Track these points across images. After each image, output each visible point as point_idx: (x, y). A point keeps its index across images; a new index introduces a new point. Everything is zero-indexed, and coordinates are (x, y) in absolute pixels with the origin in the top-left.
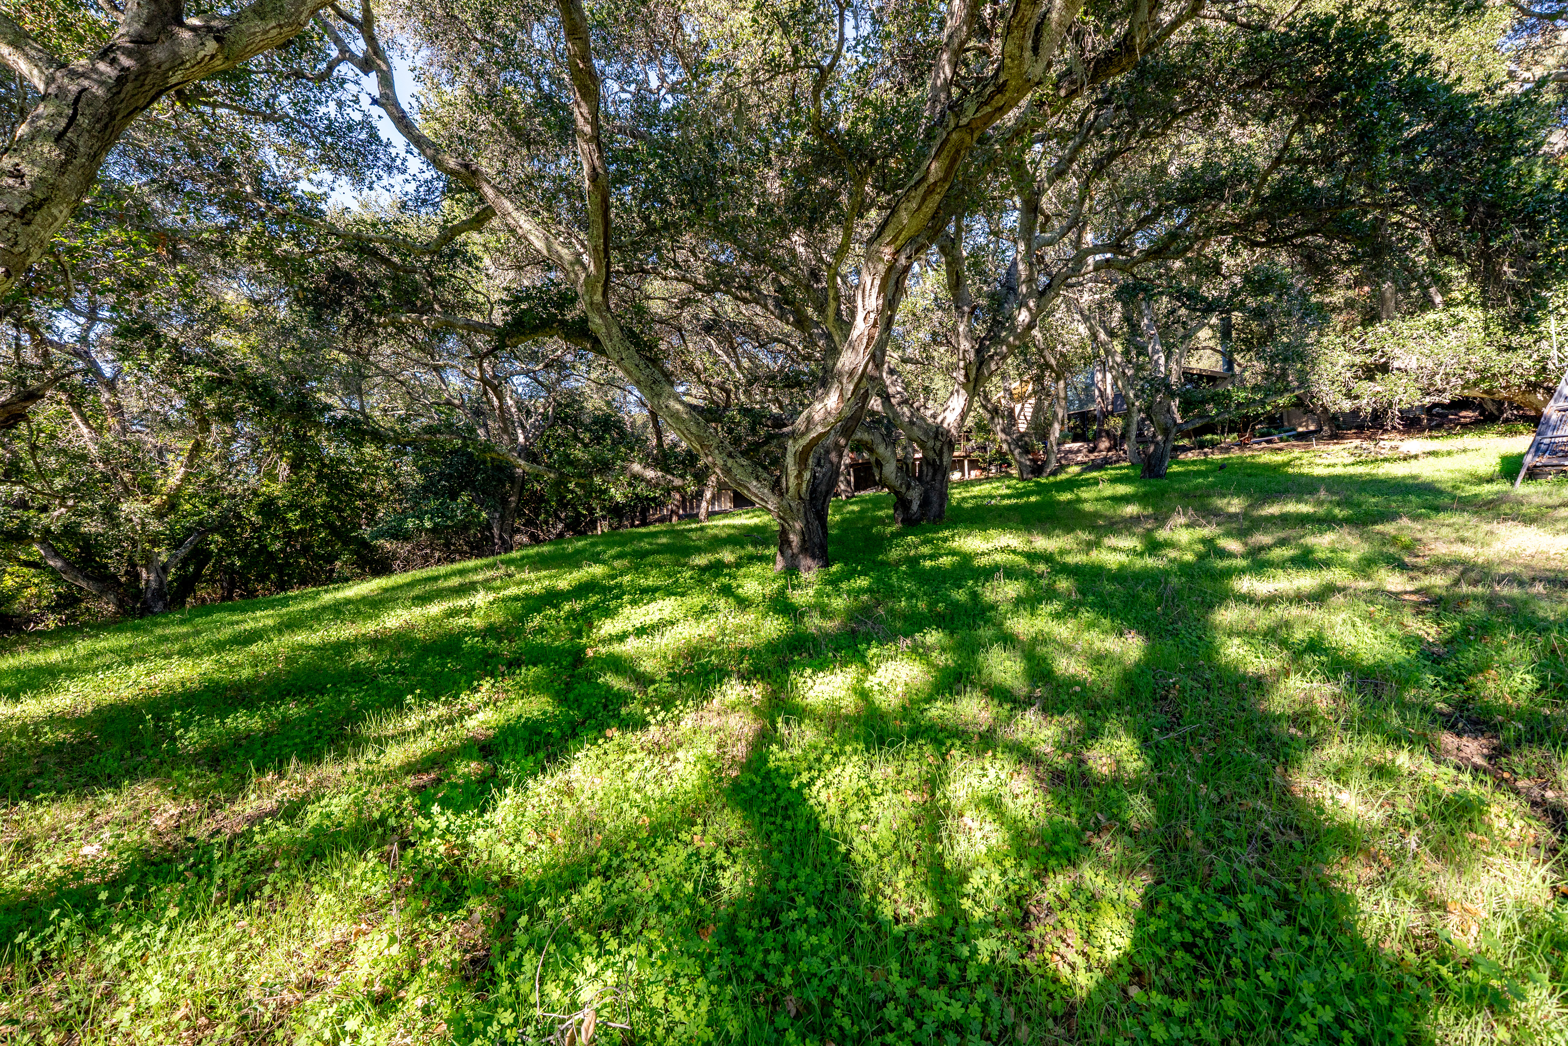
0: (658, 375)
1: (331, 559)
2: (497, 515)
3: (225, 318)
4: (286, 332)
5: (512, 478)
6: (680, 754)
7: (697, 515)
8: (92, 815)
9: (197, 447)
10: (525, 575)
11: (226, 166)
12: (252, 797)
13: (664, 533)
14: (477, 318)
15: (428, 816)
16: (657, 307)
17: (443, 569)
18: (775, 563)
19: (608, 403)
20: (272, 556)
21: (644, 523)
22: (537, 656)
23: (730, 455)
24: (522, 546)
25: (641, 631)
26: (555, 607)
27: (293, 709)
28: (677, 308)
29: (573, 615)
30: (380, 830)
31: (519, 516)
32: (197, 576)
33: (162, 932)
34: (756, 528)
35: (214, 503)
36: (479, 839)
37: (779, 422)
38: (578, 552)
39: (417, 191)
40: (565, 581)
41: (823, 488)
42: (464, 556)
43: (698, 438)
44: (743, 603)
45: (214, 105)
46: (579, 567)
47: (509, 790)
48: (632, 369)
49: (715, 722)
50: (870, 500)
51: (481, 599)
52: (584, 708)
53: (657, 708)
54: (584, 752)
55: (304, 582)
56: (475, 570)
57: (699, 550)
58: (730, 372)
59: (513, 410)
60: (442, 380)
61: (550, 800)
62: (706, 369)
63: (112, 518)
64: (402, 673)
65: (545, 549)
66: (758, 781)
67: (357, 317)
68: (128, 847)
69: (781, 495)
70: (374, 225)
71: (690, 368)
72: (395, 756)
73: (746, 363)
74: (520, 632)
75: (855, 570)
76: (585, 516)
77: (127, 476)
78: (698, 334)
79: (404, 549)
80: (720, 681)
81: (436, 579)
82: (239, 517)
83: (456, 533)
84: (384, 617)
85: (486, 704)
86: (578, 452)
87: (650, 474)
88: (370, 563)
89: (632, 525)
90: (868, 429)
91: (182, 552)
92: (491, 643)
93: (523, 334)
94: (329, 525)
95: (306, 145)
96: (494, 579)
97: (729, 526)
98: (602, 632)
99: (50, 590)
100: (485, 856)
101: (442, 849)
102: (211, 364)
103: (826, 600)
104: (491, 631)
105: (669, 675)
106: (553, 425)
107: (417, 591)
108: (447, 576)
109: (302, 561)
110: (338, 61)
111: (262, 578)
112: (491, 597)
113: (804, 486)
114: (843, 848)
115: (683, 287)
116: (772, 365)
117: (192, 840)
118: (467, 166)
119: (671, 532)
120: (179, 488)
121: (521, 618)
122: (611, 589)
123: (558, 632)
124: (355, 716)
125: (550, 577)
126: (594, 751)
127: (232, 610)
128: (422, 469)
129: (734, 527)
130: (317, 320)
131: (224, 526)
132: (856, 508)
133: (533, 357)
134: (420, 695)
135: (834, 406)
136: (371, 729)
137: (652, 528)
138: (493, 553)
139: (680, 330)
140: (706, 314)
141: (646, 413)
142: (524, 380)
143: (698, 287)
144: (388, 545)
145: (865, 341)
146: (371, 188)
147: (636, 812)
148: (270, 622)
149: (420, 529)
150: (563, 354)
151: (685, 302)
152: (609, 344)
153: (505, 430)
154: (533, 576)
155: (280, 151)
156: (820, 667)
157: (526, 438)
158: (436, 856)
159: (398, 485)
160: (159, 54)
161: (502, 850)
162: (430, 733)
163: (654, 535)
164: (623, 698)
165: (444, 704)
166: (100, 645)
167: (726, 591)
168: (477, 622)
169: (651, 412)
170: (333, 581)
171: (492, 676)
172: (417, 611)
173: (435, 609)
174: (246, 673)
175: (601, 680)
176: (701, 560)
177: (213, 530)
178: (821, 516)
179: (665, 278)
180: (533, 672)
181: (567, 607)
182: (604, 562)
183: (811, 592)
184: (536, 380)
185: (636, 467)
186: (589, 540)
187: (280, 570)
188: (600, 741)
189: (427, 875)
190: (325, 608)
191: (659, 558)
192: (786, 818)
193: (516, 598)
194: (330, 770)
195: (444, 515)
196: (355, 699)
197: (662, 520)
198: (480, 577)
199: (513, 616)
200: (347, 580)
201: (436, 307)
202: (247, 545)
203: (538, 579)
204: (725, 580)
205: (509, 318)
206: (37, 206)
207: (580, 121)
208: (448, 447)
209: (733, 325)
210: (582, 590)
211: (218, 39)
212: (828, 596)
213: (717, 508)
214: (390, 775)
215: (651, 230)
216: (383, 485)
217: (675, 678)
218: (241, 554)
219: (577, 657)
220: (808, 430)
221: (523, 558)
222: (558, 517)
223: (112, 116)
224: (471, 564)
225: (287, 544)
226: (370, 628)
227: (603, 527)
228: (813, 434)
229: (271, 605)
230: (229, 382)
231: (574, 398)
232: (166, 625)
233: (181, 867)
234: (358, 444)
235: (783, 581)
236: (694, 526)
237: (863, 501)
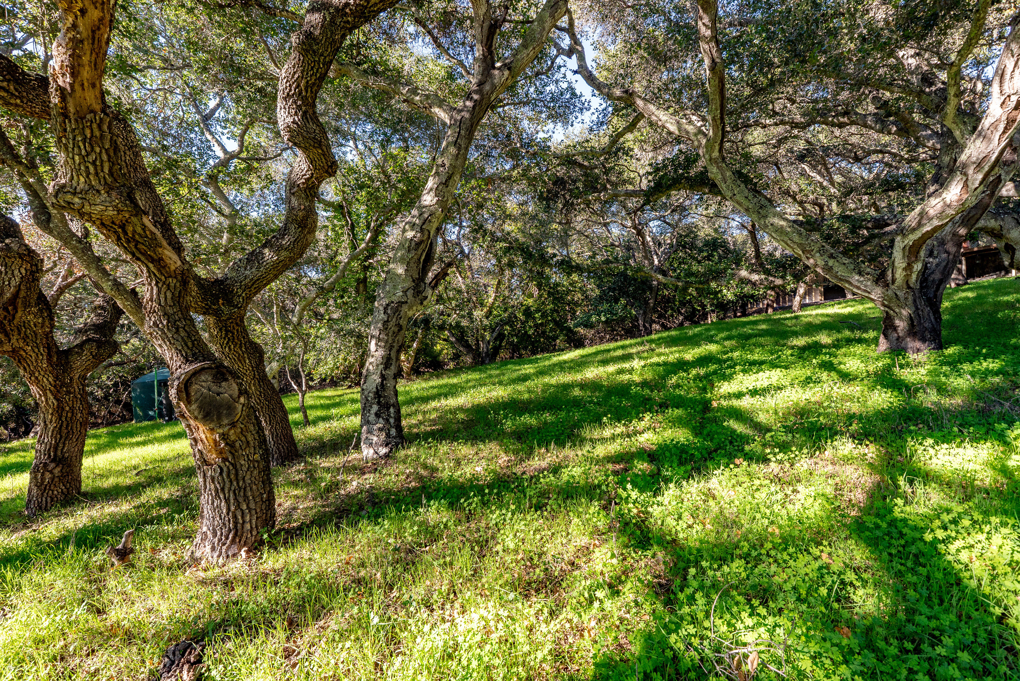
0: (763, 201)
1: (555, 338)
2: (641, 312)
3: (508, 216)
4: (534, 217)
5: (650, 288)
6: (800, 487)
7: (790, 307)
8: (477, 453)
9: (499, 283)
10: (662, 350)
11: (508, 136)
12: (536, 459)
13: (764, 321)
14: (630, 188)
15: (625, 489)
16: (757, 151)
17: (612, 345)
18: (877, 345)
19: (716, 230)
20: (529, 336)
21: (744, 315)
22: (679, 403)
23: (831, 256)
24: (657, 332)
25: (754, 393)
26: (685, 371)
27: (548, 417)
28: (775, 147)
29: (698, 378)
30: (598, 491)
31: (655, 312)
32: (500, 346)
33: (509, 515)
34: (850, 316)
35: (506, 310)
36: (656, 511)
37: (880, 223)
38: (695, 335)
39: (598, 117)
40: (690, 354)
41: (937, 276)
42: (623, 337)
43: (800, 245)
44: (846, 377)
45: (504, 106)
46: (698, 345)
47: (672, 485)
48: (742, 200)
49: (830, 468)
50: (990, 286)
51: (637, 364)
52: (714, 441)
53: (777, 450)
54: (720, 471)
55: (542, 351)
56: (631, 346)
57: (796, 334)
58: (823, 188)
59: (651, 244)
60: (608, 231)
61: (699, 498)
62: (801, 191)
63: (471, 319)
64: (598, 404)
65: (673, 333)
66: (884, 525)
67: (566, 204)
68: (492, 471)
69: (887, 285)
70: (575, 146)
71: (787, 193)
72: (601, 451)
73: (838, 178)
74: (664, 386)
75: (979, 353)
76: (699, 311)
77: (474, 299)
78: (792, 164)
79: (590, 333)
80: (832, 437)
81: (609, 351)
82: (516, 317)
83: (618, 323)
84: (585, 371)
85: (649, 429)
86: (695, 268)
87: (755, 277)
88: (572, 341)
89: (735, 316)
90: (996, 215)
91: (495, 335)
92: (647, 391)
93: (661, 192)
94: (554, 320)
95: (541, 112)
96: (643, 352)
97: (822, 315)
98: (722, 391)
99: (451, 351)
100: (659, 522)
101: (635, 511)
102: (505, 240)
103: (943, 379)
104: (644, 384)
105: (784, 427)
106: (676, 251)
107: (599, 357)
108: (615, 349)
109: (542, 339)
110: (557, 56)
111: (525, 348)
112: (642, 363)
113: (914, 276)
114: (998, 611)
115: (780, 129)
116: (865, 174)
117: (515, 474)
118: (626, 92)
119: (767, 321)
120: (493, 303)
121: (663, 378)
122: (725, 361)
123: (689, 389)
124: (578, 425)
125: (679, 352)
126: (727, 473)
127: (515, 364)
128: (599, 286)
129: (828, 315)
130: (547, 209)
131: (510, 321)
132: (970, 295)
133: (664, 207)
134: (610, 418)
135: (955, 198)
136: (587, 433)
137: (751, 318)
138: (640, 336)
139: (776, 165)
140: (801, 145)
141: (745, 233)
142: (657, 223)
143: (795, 125)
144: (581, 330)
145: (1002, 127)
146: (572, 125)
147: (766, 522)
148: (532, 371)
149: (599, 321)
150: (684, 201)
151: (781, 141)
152: (724, 186)
153: (646, 257)
154: (667, 350)
155: (530, 119)
156: (946, 439)
157: (659, 261)
158: (632, 514)
159: (587, 297)
160: (487, 87)
161: (671, 522)
162: (618, 441)
163: (755, 323)
164: (746, 440)
165: (624, 425)
166: (470, 377)
167: (828, 366)
168: (636, 378)
169: (750, 232)
170: (556, 351)
171: (650, 411)
172: (601, 369)
173: (611, 368)
174: (526, 396)
175: (725, 424)
176: (801, 342)
177: (506, 324)
178: (934, 304)
179: (764, 127)
180: (678, 412)
181: (694, 372)
182: (717, 342)
183: (923, 371)
184: (665, 222)
185: (744, 273)
186: (704, 327)
187: (533, 344)
188: (732, 466)
189: (627, 524)
190: (555, 365)
191: (762, 340)
192: (917, 563)
193: (658, 365)
194: (568, 452)
195: (611, 313)
196: (577, 416)
197: (759, 312)
198: (634, 350)
199: (658, 375)
200: (563, 350)
201: (608, 186)
202: (519, 331)
203: (672, 353)
204: (826, 358)
205: (652, 184)
206: (450, 178)
207: (703, 29)
208: (616, 271)
209: (826, 149)
210: (703, 361)
211: (509, 69)
212: (945, 375)
213: (807, 301)
214: (598, 461)
215: (758, 90)
216: (578, 296)
217: (789, 430)
218: (516, 336)
219: (706, 406)
220: (920, 225)
221: (659, 339)
222: (680, 313)
223: (472, 126)
224: (628, 342)
225: (535, 331)
226: (578, 377)
227: (712, 318)
228: (927, 228)
229: (531, 362)
230: (513, 248)
231: (691, 231)
232: (490, 369)
233: (513, 486)
234: (569, 274)
235: (888, 361)
236: (788, 315)
237: (979, 287)
